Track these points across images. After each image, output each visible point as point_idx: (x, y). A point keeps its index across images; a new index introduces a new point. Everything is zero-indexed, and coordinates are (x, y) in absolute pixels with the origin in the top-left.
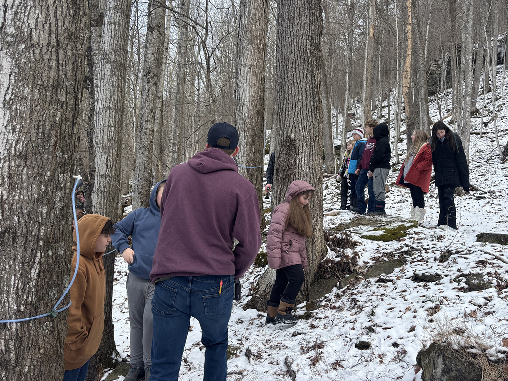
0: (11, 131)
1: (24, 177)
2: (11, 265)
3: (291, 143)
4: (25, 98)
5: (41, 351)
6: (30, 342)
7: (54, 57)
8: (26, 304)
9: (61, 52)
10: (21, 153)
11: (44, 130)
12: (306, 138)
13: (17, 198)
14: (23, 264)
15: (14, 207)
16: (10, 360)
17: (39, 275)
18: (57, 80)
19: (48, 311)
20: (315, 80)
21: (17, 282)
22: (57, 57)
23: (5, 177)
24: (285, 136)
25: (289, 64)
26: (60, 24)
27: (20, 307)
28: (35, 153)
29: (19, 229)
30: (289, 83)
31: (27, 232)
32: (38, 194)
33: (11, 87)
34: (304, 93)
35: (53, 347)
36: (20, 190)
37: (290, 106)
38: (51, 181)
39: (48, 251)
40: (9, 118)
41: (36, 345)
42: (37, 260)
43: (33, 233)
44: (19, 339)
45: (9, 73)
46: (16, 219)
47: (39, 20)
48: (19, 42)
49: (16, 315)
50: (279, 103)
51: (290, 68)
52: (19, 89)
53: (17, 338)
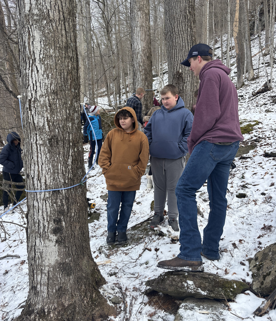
0: (46, 78)
1: (58, 105)
2: (58, 158)
3: (179, 76)
4: (52, 56)
5: (79, 205)
6: (73, 200)
7: (63, 28)
8: (68, 179)
9: (67, 24)
10: (54, 91)
11: (64, 76)
12: (189, 71)
13: (55, 118)
14: (64, 157)
15: (55, 124)
16: (64, 210)
17: (72, 162)
18: (67, 43)
19: (79, 182)
20: (193, 32)
21: (62, 167)
22: (65, 27)
23: (47, 106)
24: (175, 72)
25: (175, 22)
26: (64, 5)
27: (65, 181)
28: (61, 91)
29: (59, 137)
30: (176, 35)
31: (64, 138)
32: (66, 116)
33: (42, 50)
34: (186, 41)
35: (83, 202)
36: (57, 114)
37: (178, 50)
38: (71, 107)
39: (74, 148)
40: (44, 70)
41: (76, 202)
42: (70, 154)
43: (67, 139)
44: (67, 199)
45: (40, 41)
46: (57, 130)
47: (51, 3)
48: (42, 19)
49: (64, 185)
50: (170, 49)
51: (176, 24)
52: (47, 51)
53: (66, 198)
